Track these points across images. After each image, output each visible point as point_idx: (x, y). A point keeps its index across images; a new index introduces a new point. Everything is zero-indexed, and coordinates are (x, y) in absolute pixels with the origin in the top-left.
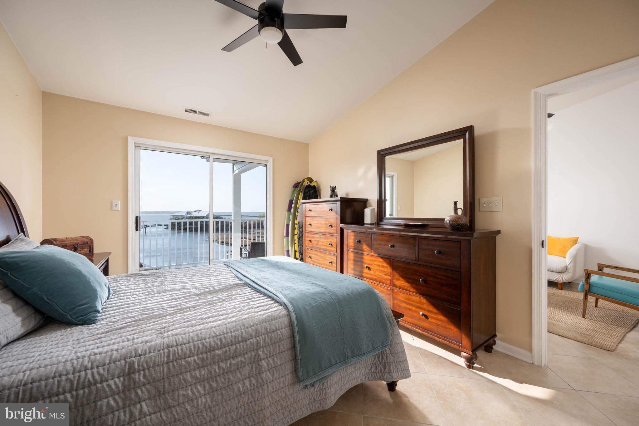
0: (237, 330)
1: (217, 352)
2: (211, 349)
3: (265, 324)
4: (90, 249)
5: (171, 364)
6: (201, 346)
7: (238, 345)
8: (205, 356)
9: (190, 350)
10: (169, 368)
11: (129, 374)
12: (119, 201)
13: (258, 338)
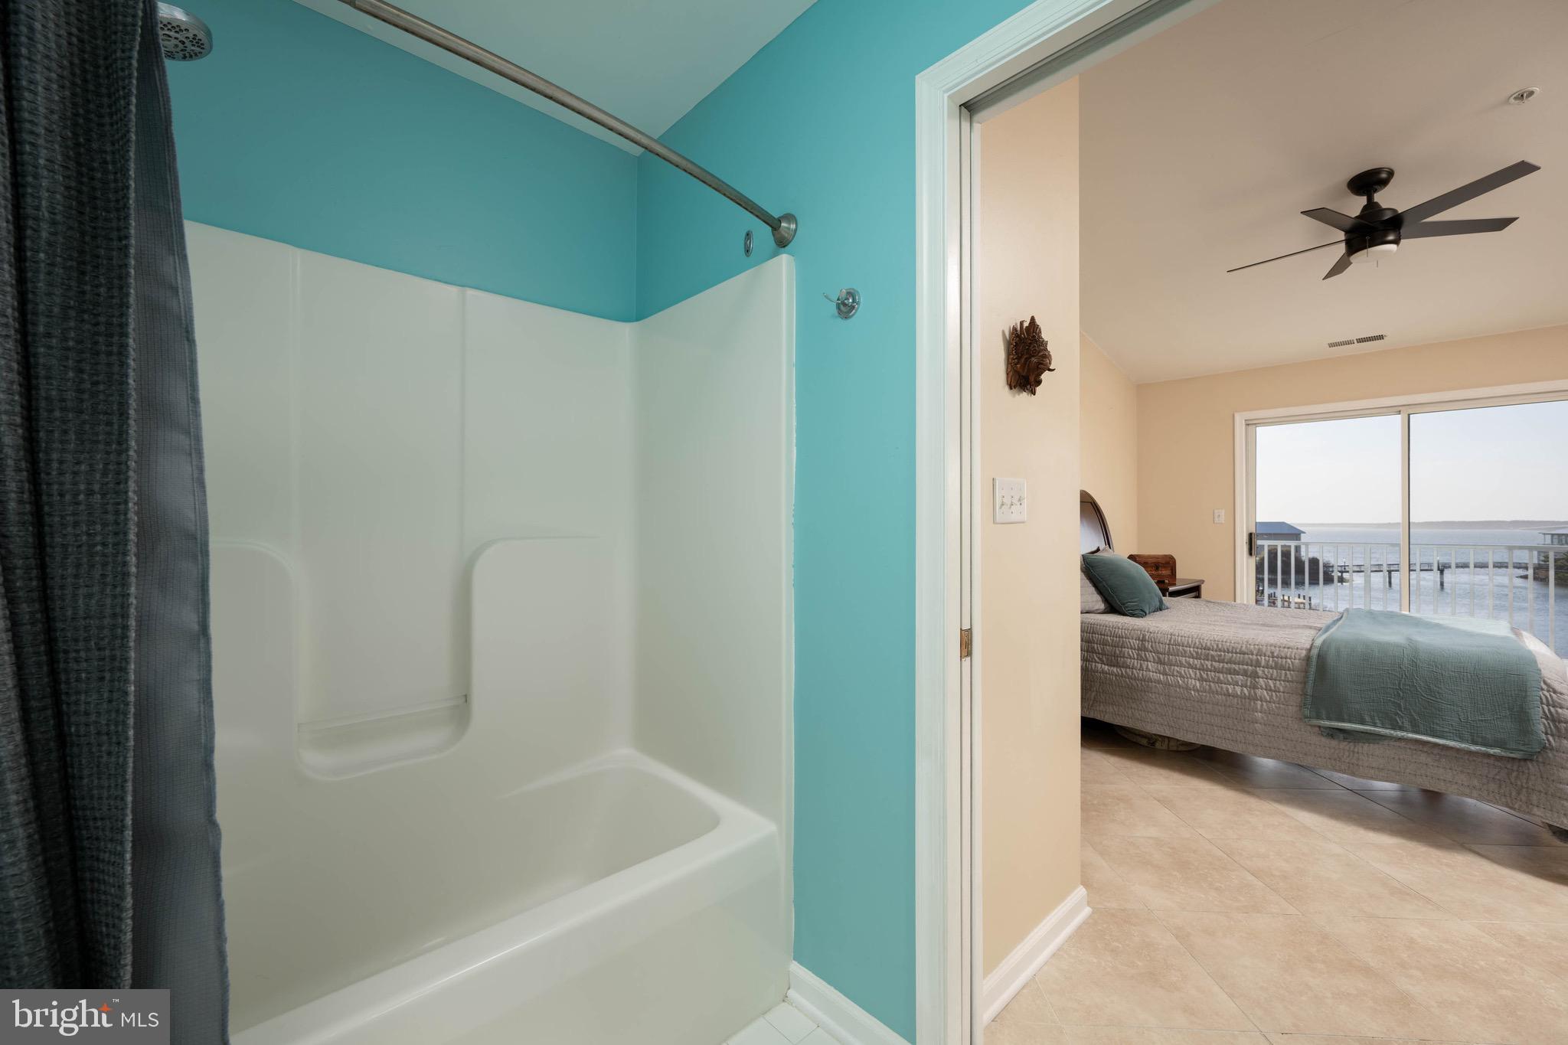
0: (1238, 643)
1: (1212, 652)
2: (1207, 648)
3: (1273, 648)
4: (1172, 570)
5: (1171, 646)
6: (1197, 643)
7: (1234, 655)
8: (1200, 651)
9: (1188, 642)
10: (1169, 648)
11: (1142, 641)
12: (1223, 511)
13: (1259, 657)
